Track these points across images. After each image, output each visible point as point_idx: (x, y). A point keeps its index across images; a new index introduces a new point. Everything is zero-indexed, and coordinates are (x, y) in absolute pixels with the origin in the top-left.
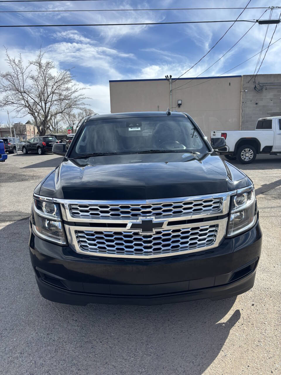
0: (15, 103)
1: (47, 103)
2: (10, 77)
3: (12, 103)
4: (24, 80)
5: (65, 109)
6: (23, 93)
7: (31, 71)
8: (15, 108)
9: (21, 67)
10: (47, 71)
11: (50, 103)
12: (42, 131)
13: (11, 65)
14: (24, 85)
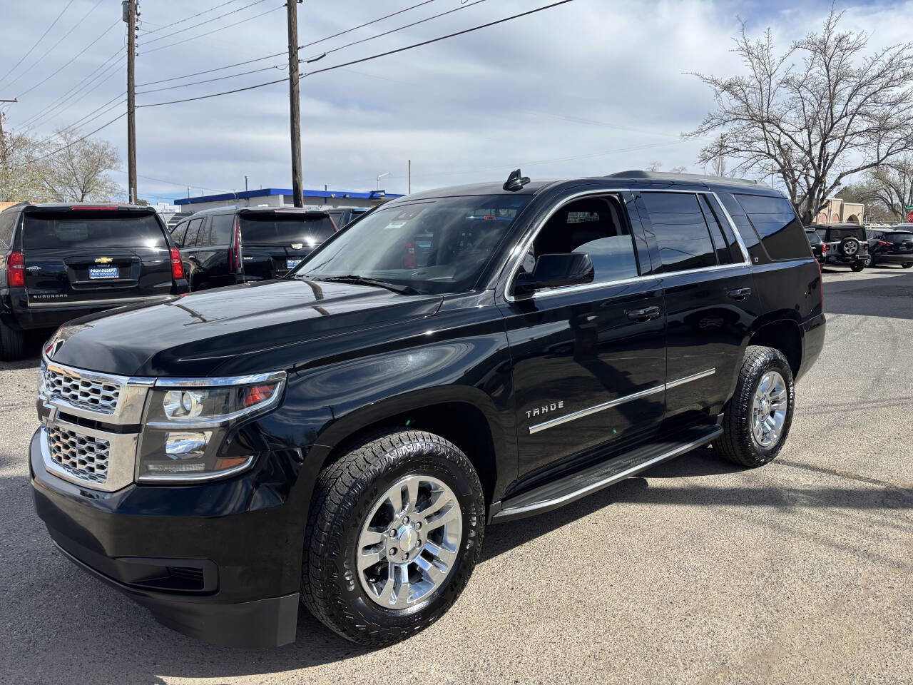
0: (743, 148)
1: (828, 142)
2: (739, 88)
3: (735, 149)
4: (772, 91)
5: (888, 154)
6: (766, 124)
7: (793, 65)
8: (742, 160)
9: (767, 61)
10: (844, 57)
11: (838, 142)
12: (804, 217)
13: (748, 60)
14: (769, 105)
